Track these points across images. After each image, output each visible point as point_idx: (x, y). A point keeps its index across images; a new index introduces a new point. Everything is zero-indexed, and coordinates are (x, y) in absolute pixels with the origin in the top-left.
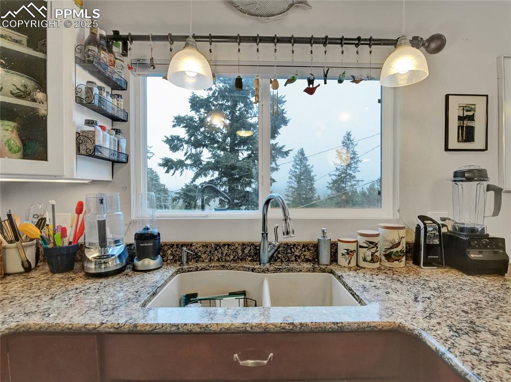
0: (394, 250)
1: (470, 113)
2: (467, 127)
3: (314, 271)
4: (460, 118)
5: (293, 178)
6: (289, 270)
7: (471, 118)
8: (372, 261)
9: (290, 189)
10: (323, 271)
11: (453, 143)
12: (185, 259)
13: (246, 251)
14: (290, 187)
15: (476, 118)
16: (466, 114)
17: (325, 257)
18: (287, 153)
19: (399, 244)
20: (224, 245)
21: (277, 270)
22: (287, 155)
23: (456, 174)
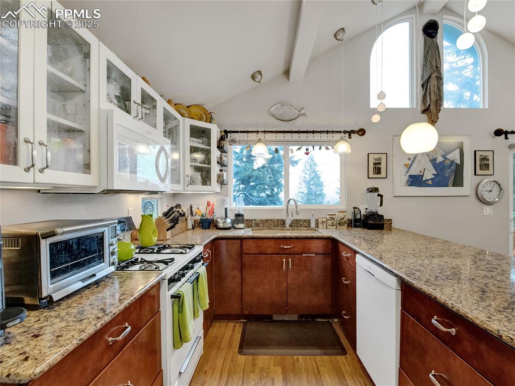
0: (342, 221)
1: (379, 162)
2: (378, 168)
3: (308, 230)
4: (374, 164)
5: (303, 183)
6: (298, 230)
7: (380, 164)
8: (332, 225)
9: (300, 194)
10: (312, 230)
11: (371, 175)
12: (253, 225)
13: (279, 223)
14: (299, 192)
15: (382, 164)
16: (377, 162)
17: (313, 225)
18: (296, 162)
19: (343, 218)
20: (269, 220)
21: (292, 230)
22: (297, 164)
23: (368, 189)
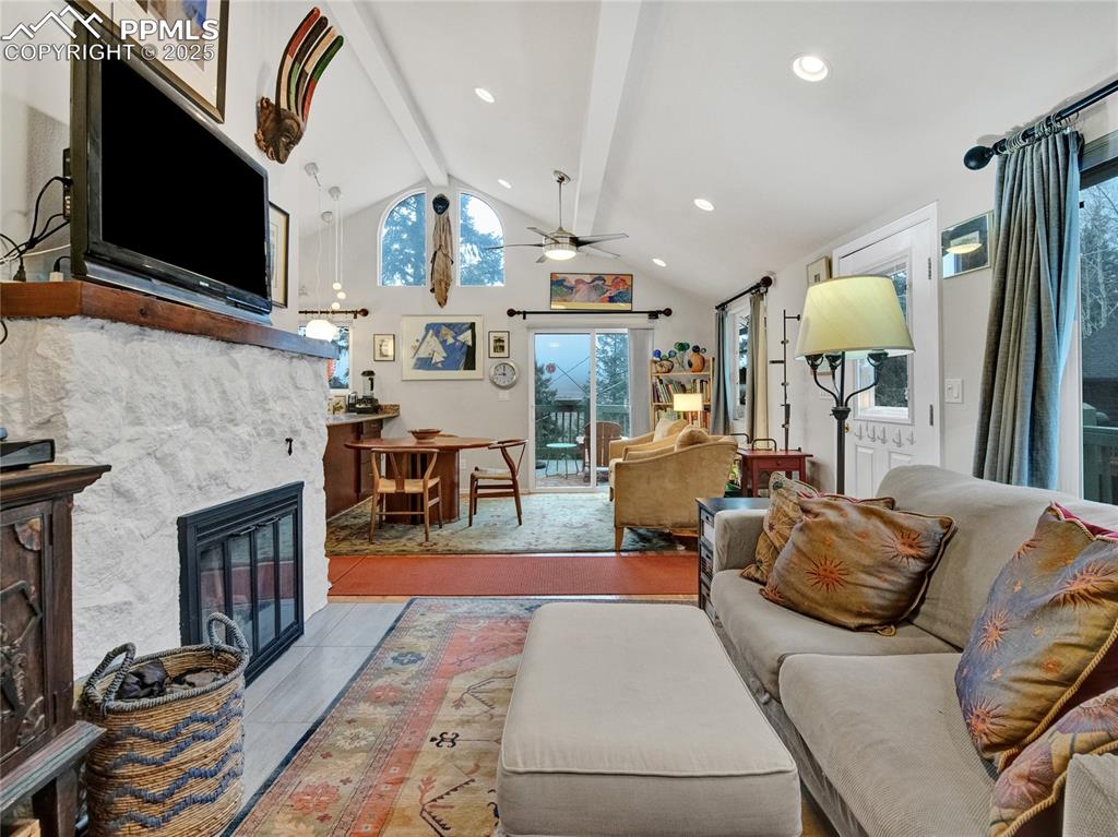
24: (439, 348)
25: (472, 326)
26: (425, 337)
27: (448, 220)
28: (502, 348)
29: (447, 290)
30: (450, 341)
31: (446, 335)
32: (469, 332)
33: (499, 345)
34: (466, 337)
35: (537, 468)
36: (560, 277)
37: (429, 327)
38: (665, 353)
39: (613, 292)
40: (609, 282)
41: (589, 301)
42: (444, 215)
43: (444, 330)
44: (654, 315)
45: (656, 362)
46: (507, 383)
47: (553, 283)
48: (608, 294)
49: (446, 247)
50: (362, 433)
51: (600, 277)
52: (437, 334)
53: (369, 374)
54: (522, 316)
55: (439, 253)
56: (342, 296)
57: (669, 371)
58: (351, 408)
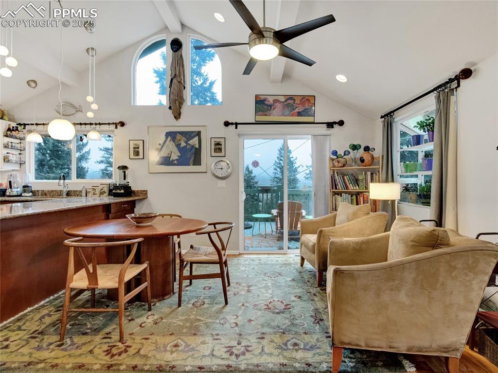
2: (137, 151)
4: (134, 148)
11: (132, 157)
15: (140, 148)
16: (136, 146)
24: (175, 150)
25: (199, 134)
26: (166, 141)
27: (181, 56)
28: (220, 150)
29: (180, 108)
30: (183, 144)
31: (180, 140)
32: (197, 138)
33: (218, 147)
34: (195, 141)
35: (245, 228)
36: (263, 97)
37: (168, 134)
38: (341, 152)
39: (300, 109)
40: (298, 101)
41: (283, 115)
42: (178, 53)
43: (179, 137)
44: (330, 125)
45: (333, 160)
46: (224, 175)
47: (257, 102)
48: (297, 110)
49: (180, 76)
50: (110, 213)
51: (291, 98)
52: (174, 139)
53: (124, 168)
54: (234, 126)
55: (175, 81)
56: (94, 107)
57: (344, 166)
58: (111, 193)
